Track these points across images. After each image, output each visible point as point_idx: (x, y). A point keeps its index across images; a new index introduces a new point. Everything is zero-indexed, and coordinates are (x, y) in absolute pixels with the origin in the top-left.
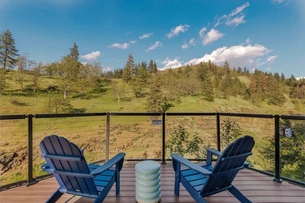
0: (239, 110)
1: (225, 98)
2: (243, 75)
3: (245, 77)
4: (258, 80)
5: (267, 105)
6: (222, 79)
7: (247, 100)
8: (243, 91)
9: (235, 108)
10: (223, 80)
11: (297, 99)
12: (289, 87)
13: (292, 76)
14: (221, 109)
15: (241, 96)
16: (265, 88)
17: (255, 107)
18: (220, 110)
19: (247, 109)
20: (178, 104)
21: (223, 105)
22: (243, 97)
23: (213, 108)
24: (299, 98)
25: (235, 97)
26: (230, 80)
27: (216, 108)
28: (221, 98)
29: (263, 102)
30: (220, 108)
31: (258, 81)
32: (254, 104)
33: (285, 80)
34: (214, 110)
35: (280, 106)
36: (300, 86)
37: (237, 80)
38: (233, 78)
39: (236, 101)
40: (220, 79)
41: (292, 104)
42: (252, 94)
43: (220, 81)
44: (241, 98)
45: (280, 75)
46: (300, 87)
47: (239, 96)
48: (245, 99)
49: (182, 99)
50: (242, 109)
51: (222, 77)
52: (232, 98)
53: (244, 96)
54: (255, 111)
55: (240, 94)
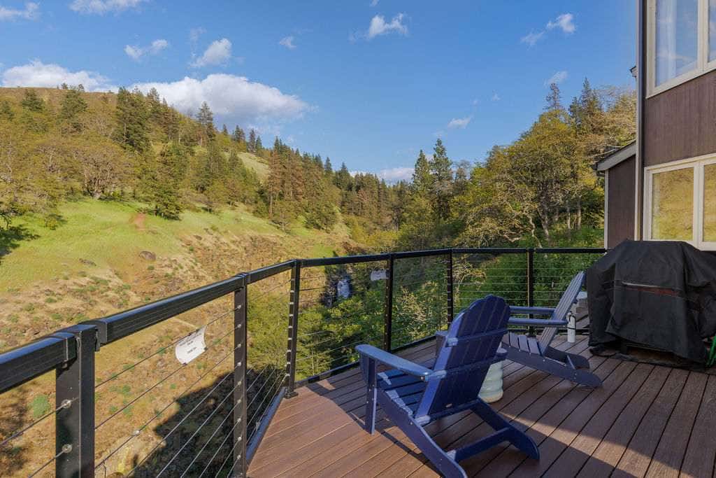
0: (247, 244)
1: (210, 210)
2: (248, 151)
3: (253, 156)
4: (286, 168)
5: (305, 230)
6: (196, 155)
7: (262, 217)
8: (252, 192)
9: (236, 238)
10: (198, 156)
11: (353, 217)
12: (339, 191)
13: (344, 167)
14: (202, 242)
15: (246, 208)
17: (281, 235)
18: (200, 247)
19: (264, 240)
20: (54, 228)
21: (207, 230)
22: (252, 208)
23: (181, 240)
24: (356, 214)
25: (233, 209)
26: (218, 160)
27: (189, 238)
28: (198, 211)
29: (299, 224)
30: (201, 238)
31: (286, 171)
32: (278, 228)
33: (332, 174)
34: (183, 246)
35: (328, 232)
36: (358, 188)
37: (235, 161)
38: (227, 155)
39: (237, 220)
40: (188, 154)
41: (345, 227)
42: (271, 200)
43: (190, 158)
44: (248, 210)
45: (324, 163)
46: (357, 191)
47: (241, 206)
48: (257, 213)
49: (66, 210)
50: (254, 238)
51: (193, 148)
52: (227, 212)
53: (254, 205)
54: (281, 245)
55: (243, 202)
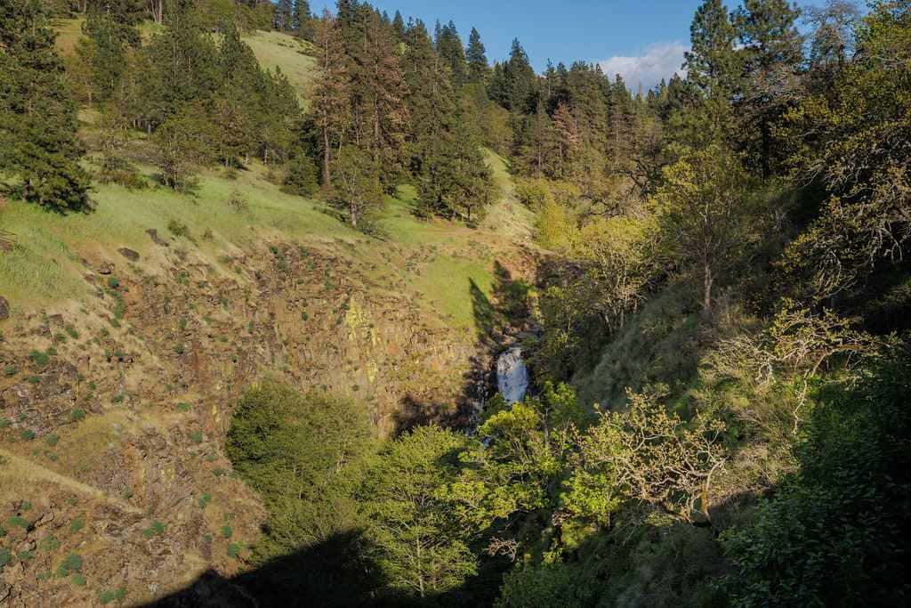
0: (262, 266)
1: (172, 184)
2: (277, 28)
3: (289, 38)
4: (360, 63)
5: (410, 223)
6: (144, 44)
7: (306, 194)
8: (282, 132)
9: (233, 250)
10: (150, 48)
11: (542, 183)
12: (506, 114)
13: (517, 51)
14: (139, 264)
15: (266, 169)
16: (395, 117)
17: (349, 239)
18: (134, 277)
19: (305, 253)
21: (153, 233)
22: (280, 173)
23: (84, 261)
24: (549, 175)
25: (232, 177)
26: (193, 56)
27: (106, 256)
28: (141, 186)
29: (394, 206)
30: (135, 256)
31: (362, 72)
32: (343, 219)
33: (488, 71)
34: (89, 278)
35: (471, 225)
36: (553, 106)
37: (238, 56)
38: (217, 39)
39: (238, 204)
40: (125, 43)
41: (519, 209)
42: (327, 150)
43: (130, 53)
44: (270, 178)
45: (465, 44)
46: (550, 112)
47: (257, 168)
48: (293, 185)
50: (280, 251)
51: (137, 27)
52: (213, 184)
53: (288, 164)
54: (349, 264)
55: (260, 155)
